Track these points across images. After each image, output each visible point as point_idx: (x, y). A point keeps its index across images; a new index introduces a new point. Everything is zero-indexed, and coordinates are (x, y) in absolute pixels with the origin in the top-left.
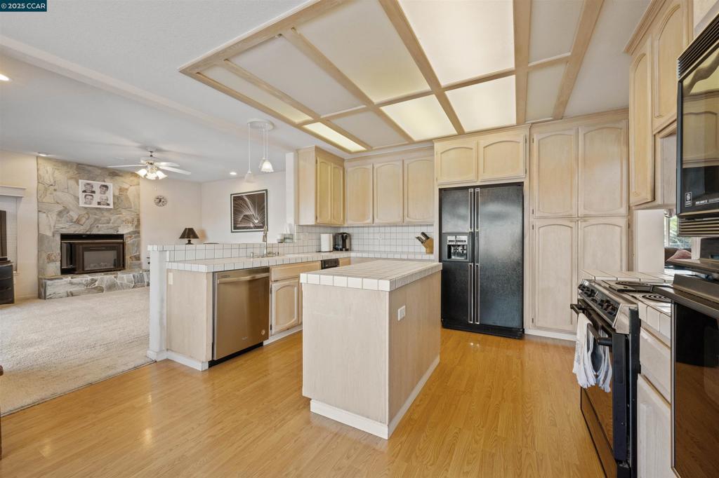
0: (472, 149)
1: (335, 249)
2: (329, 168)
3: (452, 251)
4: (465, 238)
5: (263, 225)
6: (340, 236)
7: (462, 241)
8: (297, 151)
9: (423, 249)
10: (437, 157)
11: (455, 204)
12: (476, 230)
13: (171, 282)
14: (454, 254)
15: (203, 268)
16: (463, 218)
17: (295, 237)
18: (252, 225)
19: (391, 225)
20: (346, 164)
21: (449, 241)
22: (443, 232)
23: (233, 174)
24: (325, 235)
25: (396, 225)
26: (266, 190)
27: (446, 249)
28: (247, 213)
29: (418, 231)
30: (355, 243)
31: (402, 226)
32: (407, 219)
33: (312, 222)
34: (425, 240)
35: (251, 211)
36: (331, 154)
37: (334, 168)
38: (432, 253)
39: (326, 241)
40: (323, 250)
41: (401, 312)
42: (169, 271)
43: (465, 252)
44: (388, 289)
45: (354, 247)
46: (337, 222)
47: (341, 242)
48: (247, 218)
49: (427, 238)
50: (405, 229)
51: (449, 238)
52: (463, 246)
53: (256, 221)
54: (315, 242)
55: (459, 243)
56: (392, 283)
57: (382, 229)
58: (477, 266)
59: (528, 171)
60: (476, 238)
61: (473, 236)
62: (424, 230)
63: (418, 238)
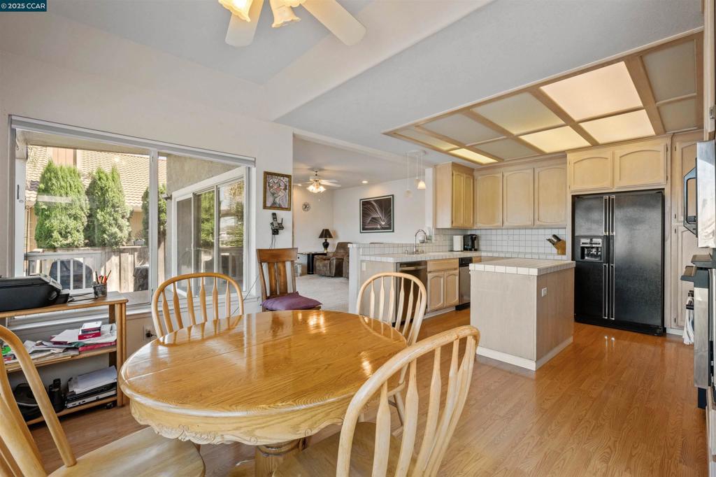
0: (606, 158)
1: (465, 249)
2: (462, 178)
3: (586, 253)
4: (600, 241)
5: (389, 227)
6: (470, 237)
7: (596, 244)
8: (435, 166)
9: (554, 250)
10: (570, 167)
11: (589, 209)
12: (611, 234)
13: (364, 269)
14: (588, 255)
15: (391, 260)
16: (597, 222)
17: (433, 238)
18: (379, 227)
19: (519, 228)
20: (476, 173)
21: (583, 243)
22: (576, 234)
23: (365, 182)
24: (457, 236)
25: (526, 228)
26: (393, 196)
27: (579, 251)
28: (375, 216)
29: (549, 234)
30: (483, 244)
31: (532, 229)
32: (537, 223)
33: (448, 225)
34: (557, 241)
35: (378, 215)
36: (464, 166)
37: (467, 178)
38: (564, 253)
39: (458, 242)
40: (454, 250)
41: (544, 292)
42: (362, 261)
43: (599, 253)
44: (537, 274)
45: (482, 247)
46: (467, 225)
47: (470, 243)
48: (375, 220)
49: (559, 240)
50: (535, 232)
51: (583, 240)
52: (597, 248)
53: (383, 223)
54: (448, 243)
55: (594, 246)
56: (539, 270)
57: (511, 232)
58: (612, 266)
59: (670, 177)
60: (611, 241)
61: (608, 240)
62: (555, 232)
63: (549, 240)
